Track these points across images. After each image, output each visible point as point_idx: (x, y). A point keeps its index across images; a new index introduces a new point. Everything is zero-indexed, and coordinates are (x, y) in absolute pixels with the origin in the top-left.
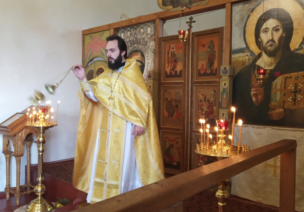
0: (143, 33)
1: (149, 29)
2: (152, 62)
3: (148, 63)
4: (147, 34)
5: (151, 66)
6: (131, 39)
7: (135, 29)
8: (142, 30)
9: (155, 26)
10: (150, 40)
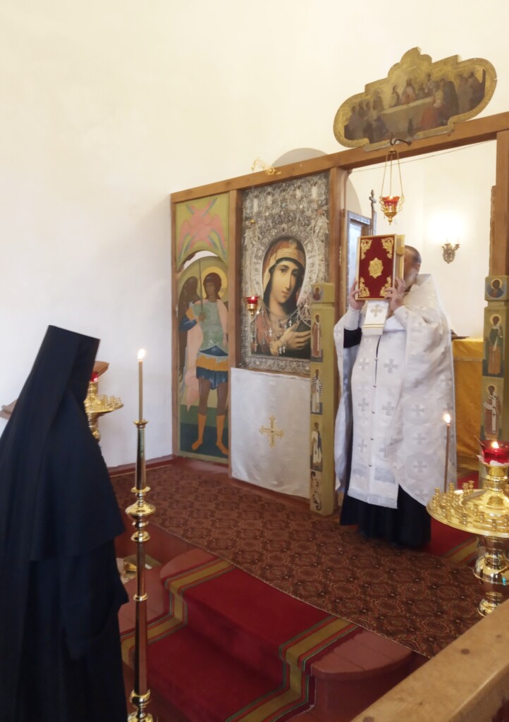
0: (302, 198)
1: (314, 191)
2: (321, 262)
3: (313, 265)
4: (310, 202)
5: (319, 270)
6: (274, 211)
7: (284, 190)
8: (299, 193)
9: (328, 182)
10: (316, 215)
